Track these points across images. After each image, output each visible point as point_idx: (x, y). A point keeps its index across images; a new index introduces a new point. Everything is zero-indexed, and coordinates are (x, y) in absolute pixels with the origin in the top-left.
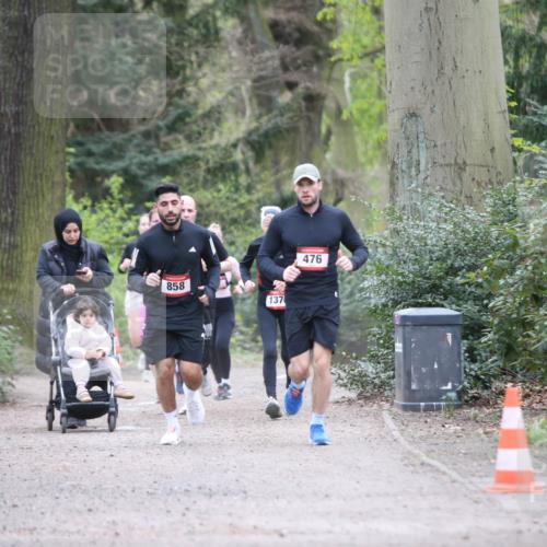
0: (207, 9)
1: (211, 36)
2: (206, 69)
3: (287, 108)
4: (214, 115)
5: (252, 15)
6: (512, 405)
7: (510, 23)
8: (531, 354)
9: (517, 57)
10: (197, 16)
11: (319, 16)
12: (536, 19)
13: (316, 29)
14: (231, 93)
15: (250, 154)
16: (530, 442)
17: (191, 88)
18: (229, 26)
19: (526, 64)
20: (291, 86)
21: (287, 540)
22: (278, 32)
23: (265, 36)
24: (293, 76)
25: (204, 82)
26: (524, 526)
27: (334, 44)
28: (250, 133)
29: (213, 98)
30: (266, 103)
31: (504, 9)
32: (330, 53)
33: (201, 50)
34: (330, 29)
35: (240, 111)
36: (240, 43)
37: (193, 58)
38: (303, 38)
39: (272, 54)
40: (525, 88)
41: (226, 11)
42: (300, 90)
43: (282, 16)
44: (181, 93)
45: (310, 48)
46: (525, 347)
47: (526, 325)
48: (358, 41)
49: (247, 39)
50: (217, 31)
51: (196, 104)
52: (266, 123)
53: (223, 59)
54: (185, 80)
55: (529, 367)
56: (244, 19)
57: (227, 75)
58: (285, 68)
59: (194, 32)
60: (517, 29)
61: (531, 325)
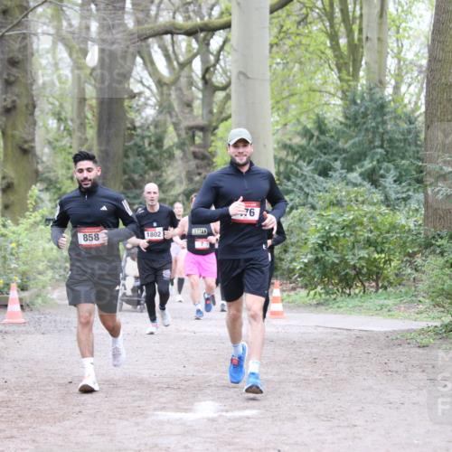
0: (171, 147)
1: (171, 156)
2: (170, 167)
3: (198, 182)
4: (172, 184)
5: (186, 148)
6: (277, 288)
7: (276, 154)
8: (284, 270)
9: (279, 166)
10: (167, 149)
11: (210, 150)
12: (285, 153)
13: (207, 154)
14: (178, 176)
15: (185, 198)
16: (282, 300)
17: (164, 174)
18: (178, 153)
19: (282, 169)
20: (199, 174)
21: (198, 334)
22: (195, 155)
23: (191, 157)
24: (200, 171)
25: (169, 173)
26: (280, 329)
27: (215, 160)
28: (185, 190)
29: (172, 178)
30: (190, 180)
31: (275, 149)
32: (213, 163)
33: (168, 161)
34: (213, 155)
35: (181, 182)
36: (182, 159)
37: (165, 164)
38: (204, 157)
39: (193, 163)
40: (282, 177)
41: (177, 148)
42: (203, 176)
43: (197, 150)
44: (160, 176)
45: (206, 161)
46: (281, 267)
47: (282, 260)
48: (223, 158)
49: (184, 157)
50: (174, 154)
51: (165, 180)
52: (191, 187)
53: (175, 165)
54: (162, 172)
55: (282, 275)
56: (183, 151)
57: (176, 171)
58: (198, 167)
59: (165, 155)
60: (279, 156)
61: (283, 260)
